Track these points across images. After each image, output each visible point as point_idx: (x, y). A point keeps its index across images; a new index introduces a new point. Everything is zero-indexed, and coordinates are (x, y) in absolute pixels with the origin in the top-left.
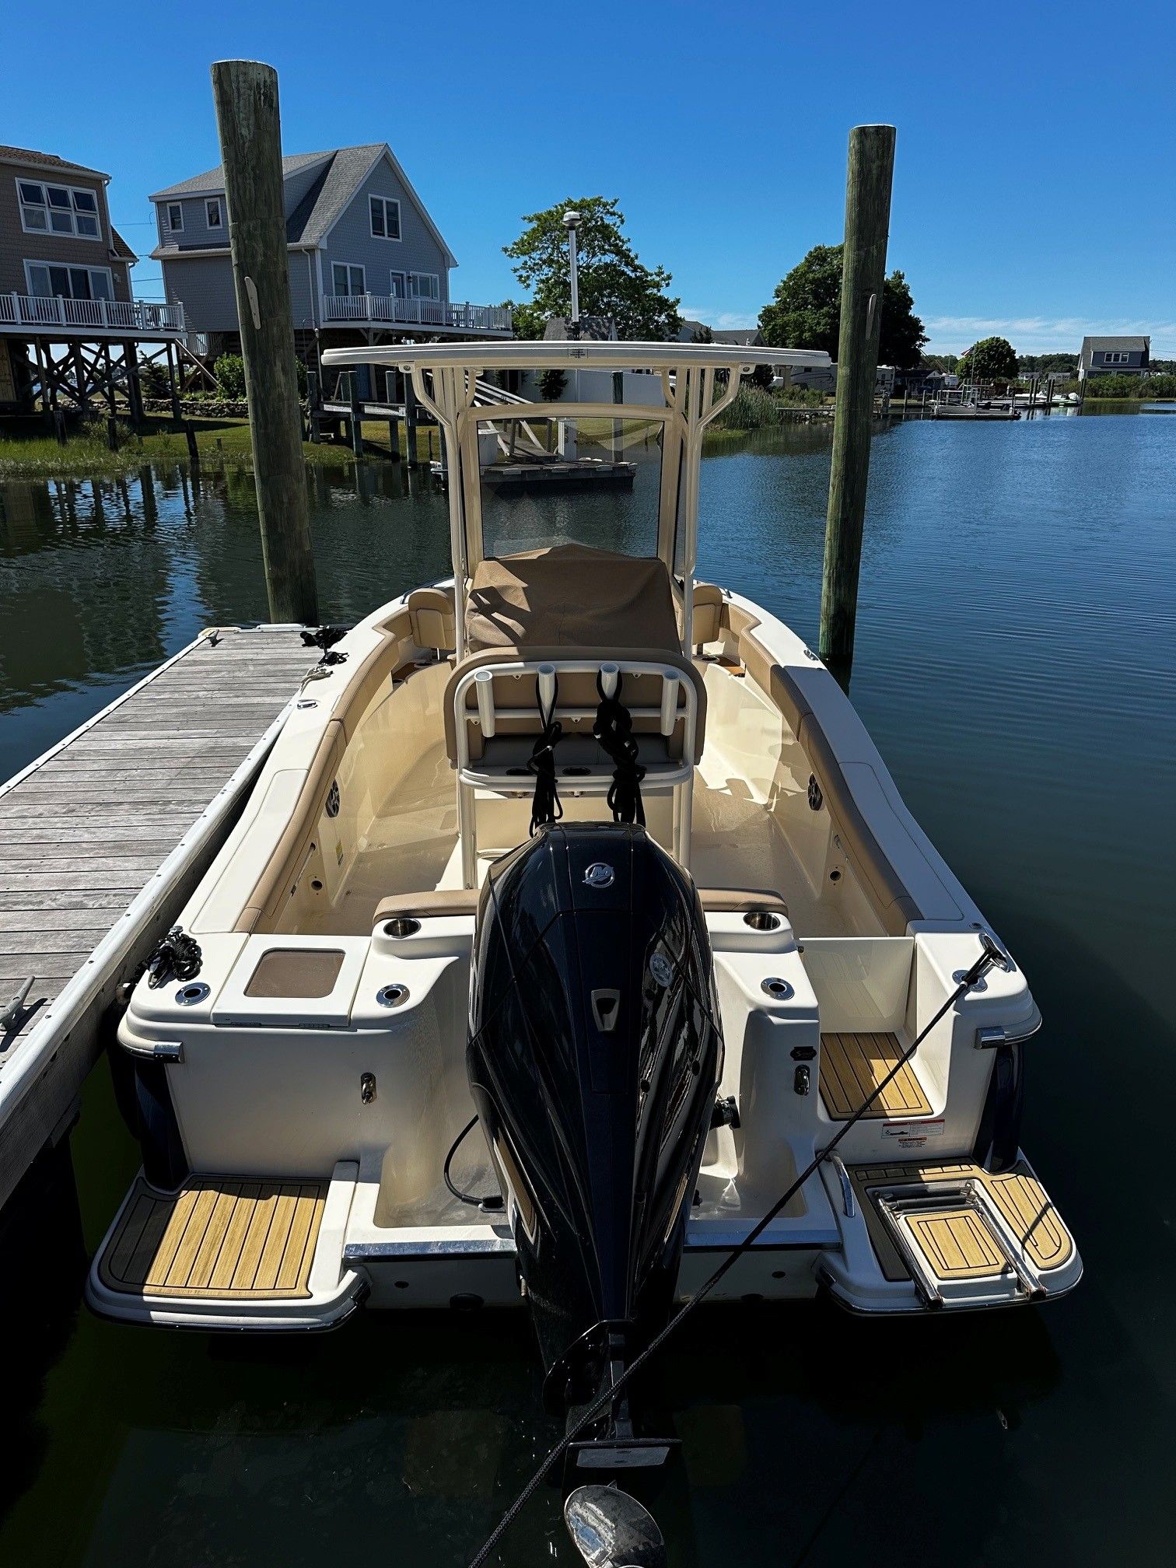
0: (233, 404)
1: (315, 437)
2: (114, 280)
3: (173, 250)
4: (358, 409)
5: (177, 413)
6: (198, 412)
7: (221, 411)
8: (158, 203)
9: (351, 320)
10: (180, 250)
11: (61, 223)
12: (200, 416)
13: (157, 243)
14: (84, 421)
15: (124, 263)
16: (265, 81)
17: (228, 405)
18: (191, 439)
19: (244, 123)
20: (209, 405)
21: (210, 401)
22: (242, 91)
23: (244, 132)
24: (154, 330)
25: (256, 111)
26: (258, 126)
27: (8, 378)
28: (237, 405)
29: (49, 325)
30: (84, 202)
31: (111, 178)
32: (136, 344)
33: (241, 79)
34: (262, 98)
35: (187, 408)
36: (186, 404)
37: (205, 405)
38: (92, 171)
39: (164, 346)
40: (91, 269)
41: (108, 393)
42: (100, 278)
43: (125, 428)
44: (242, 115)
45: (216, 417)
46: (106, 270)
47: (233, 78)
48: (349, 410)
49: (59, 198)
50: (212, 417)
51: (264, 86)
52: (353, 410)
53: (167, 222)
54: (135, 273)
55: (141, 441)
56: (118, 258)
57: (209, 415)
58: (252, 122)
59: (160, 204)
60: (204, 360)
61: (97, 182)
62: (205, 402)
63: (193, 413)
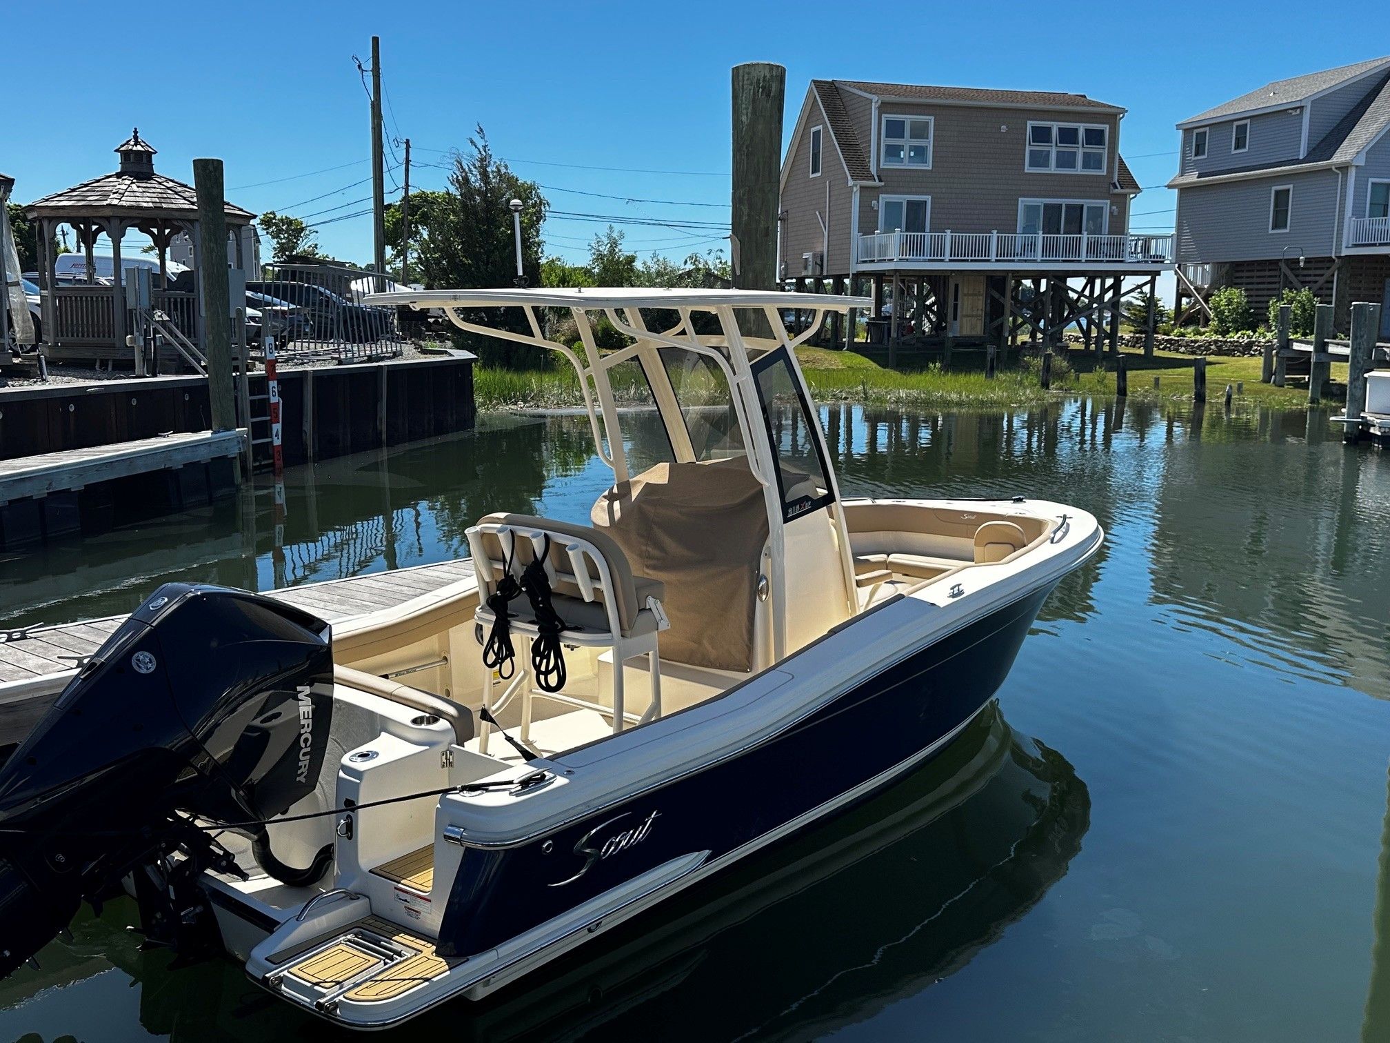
0: (1221, 341)
1: (1278, 378)
2: (1111, 213)
3: (1192, 178)
4: (1321, 347)
5: (1149, 350)
6: (1182, 349)
7: (1207, 349)
8: (1185, 131)
9: (1381, 245)
10: (1198, 177)
11: (1066, 160)
12: (1183, 353)
13: (1177, 172)
14: (1025, 356)
15: (1125, 196)
16: (765, 77)
17: (1216, 342)
18: (1122, 378)
19: (744, 111)
20: (1196, 342)
21: (1199, 337)
22: (745, 87)
23: (744, 118)
24: (1138, 262)
25: (754, 101)
26: (754, 112)
27: (980, 313)
28: (1226, 342)
29: (1026, 261)
30: (1095, 137)
31: (1127, 111)
32: (1122, 278)
33: (746, 78)
34: (761, 90)
35: (1172, 344)
36: (1172, 340)
37: (1192, 342)
38: (1110, 106)
39: (1148, 278)
40: (1087, 203)
41: (1085, 328)
42: (1097, 213)
43: (1065, 364)
44: (743, 106)
45: (1200, 355)
46: (1106, 204)
47: (741, 78)
48: (1310, 348)
49: (1068, 136)
50: (1196, 355)
51: (764, 81)
52: (1315, 348)
53: (1191, 149)
54: (1136, 205)
55: (1078, 378)
56: (1119, 190)
57: (1193, 353)
58: (750, 110)
59: (1188, 131)
60: (1203, 293)
61: (1112, 117)
62: (1193, 339)
63: (1177, 350)
